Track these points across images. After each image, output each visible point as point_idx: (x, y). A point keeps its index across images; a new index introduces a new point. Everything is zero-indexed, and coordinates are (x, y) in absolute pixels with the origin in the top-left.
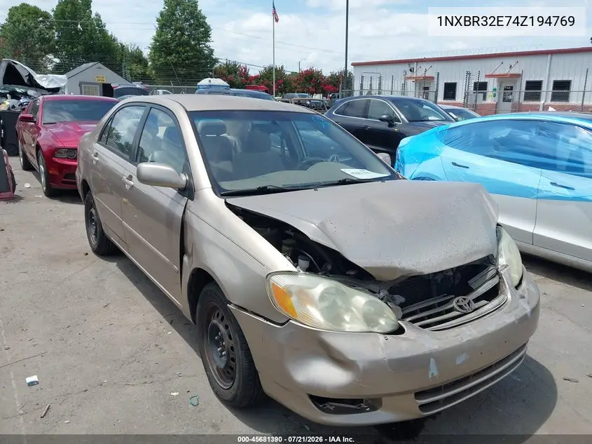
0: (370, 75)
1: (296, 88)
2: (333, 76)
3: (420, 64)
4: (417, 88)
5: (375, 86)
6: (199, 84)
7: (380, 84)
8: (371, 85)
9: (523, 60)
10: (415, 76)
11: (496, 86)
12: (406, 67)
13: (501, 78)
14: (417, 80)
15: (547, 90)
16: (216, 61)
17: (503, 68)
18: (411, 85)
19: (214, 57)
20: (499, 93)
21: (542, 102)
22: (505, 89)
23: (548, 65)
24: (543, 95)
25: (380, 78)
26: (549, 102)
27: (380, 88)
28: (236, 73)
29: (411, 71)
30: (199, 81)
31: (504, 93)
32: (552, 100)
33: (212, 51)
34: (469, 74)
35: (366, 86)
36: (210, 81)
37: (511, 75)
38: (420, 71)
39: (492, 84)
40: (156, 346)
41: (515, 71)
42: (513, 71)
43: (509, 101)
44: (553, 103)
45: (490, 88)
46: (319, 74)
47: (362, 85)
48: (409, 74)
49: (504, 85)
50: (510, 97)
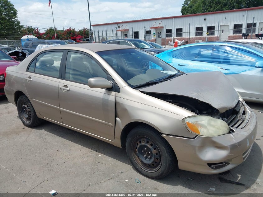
0: (102, 30)
1: (64, 37)
2: (80, 31)
3: (122, 24)
4: (122, 34)
5: (105, 35)
6: (21, 38)
7: (106, 34)
8: (103, 34)
9: (164, 21)
10: (120, 29)
11: (154, 32)
12: (116, 26)
13: (156, 28)
14: (122, 31)
15: (174, 32)
16: (22, 26)
17: (157, 24)
18: (119, 34)
19: (21, 25)
20: (156, 35)
21: (173, 37)
22: (158, 33)
23: (173, 22)
24: (173, 35)
25: (106, 31)
26: (175, 37)
27: (106, 35)
28: (32, 32)
29: (118, 27)
30: (22, 37)
31: (158, 35)
32: (176, 36)
33: (19, 22)
34: (145, 27)
35: (101, 35)
36: (28, 37)
37: (160, 27)
38: (123, 27)
39: (153, 31)
40: (99, 162)
41: (161, 25)
42: (160, 26)
43: (160, 38)
44: (177, 38)
45: (152, 33)
46: (74, 30)
47: (99, 34)
48: (118, 29)
49: (158, 31)
50: (161, 36)
